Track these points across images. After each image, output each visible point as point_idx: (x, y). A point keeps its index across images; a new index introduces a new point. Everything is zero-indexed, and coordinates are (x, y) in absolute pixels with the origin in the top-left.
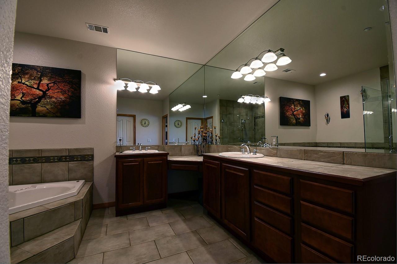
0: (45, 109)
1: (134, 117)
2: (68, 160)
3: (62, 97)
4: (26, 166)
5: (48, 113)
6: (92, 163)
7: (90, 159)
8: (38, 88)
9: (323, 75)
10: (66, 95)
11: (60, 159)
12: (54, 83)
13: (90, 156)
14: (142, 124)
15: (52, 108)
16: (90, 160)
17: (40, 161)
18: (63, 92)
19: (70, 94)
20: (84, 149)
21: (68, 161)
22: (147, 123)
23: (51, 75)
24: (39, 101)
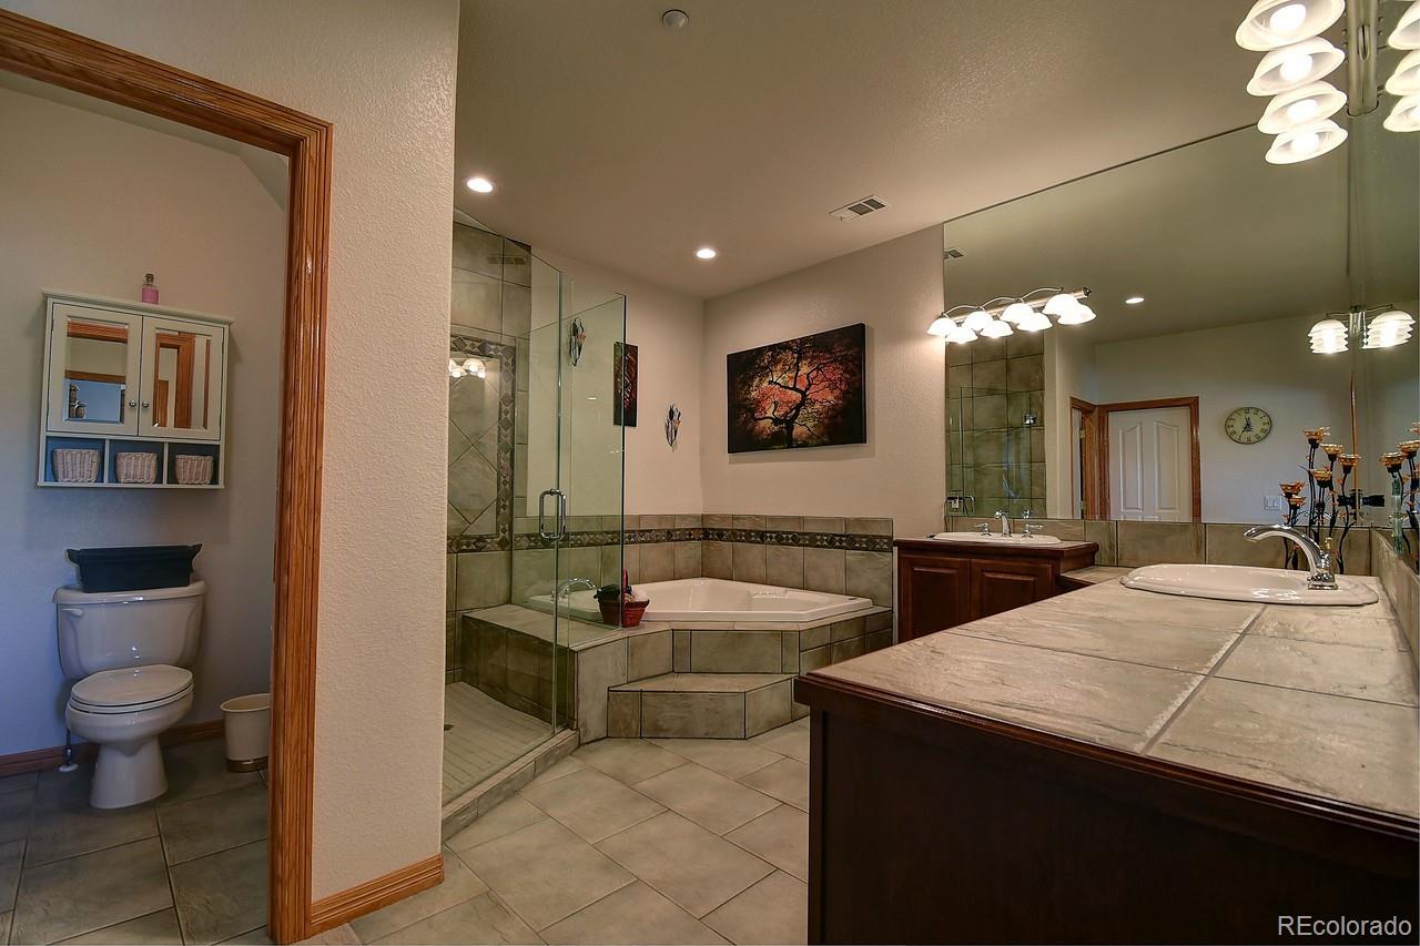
0: (805, 429)
1: (1192, 405)
2: (844, 544)
3: (830, 398)
4: (783, 549)
5: (810, 437)
6: (888, 559)
7: (885, 547)
8: (794, 389)
9: (706, 254)
10: (837, 392)
11: (832, 542)
12: (818, 369)
13: (885, 541)
14: (1231, 430)
15: (815, 426)
16: (885, 550)
17: (801, 542)
18: (832, 386)
19: (843, 387)
20: (873, 521)
21: (846, 548)
22: (1258, 425)
23: (813, 352)
24: (796, 416)
